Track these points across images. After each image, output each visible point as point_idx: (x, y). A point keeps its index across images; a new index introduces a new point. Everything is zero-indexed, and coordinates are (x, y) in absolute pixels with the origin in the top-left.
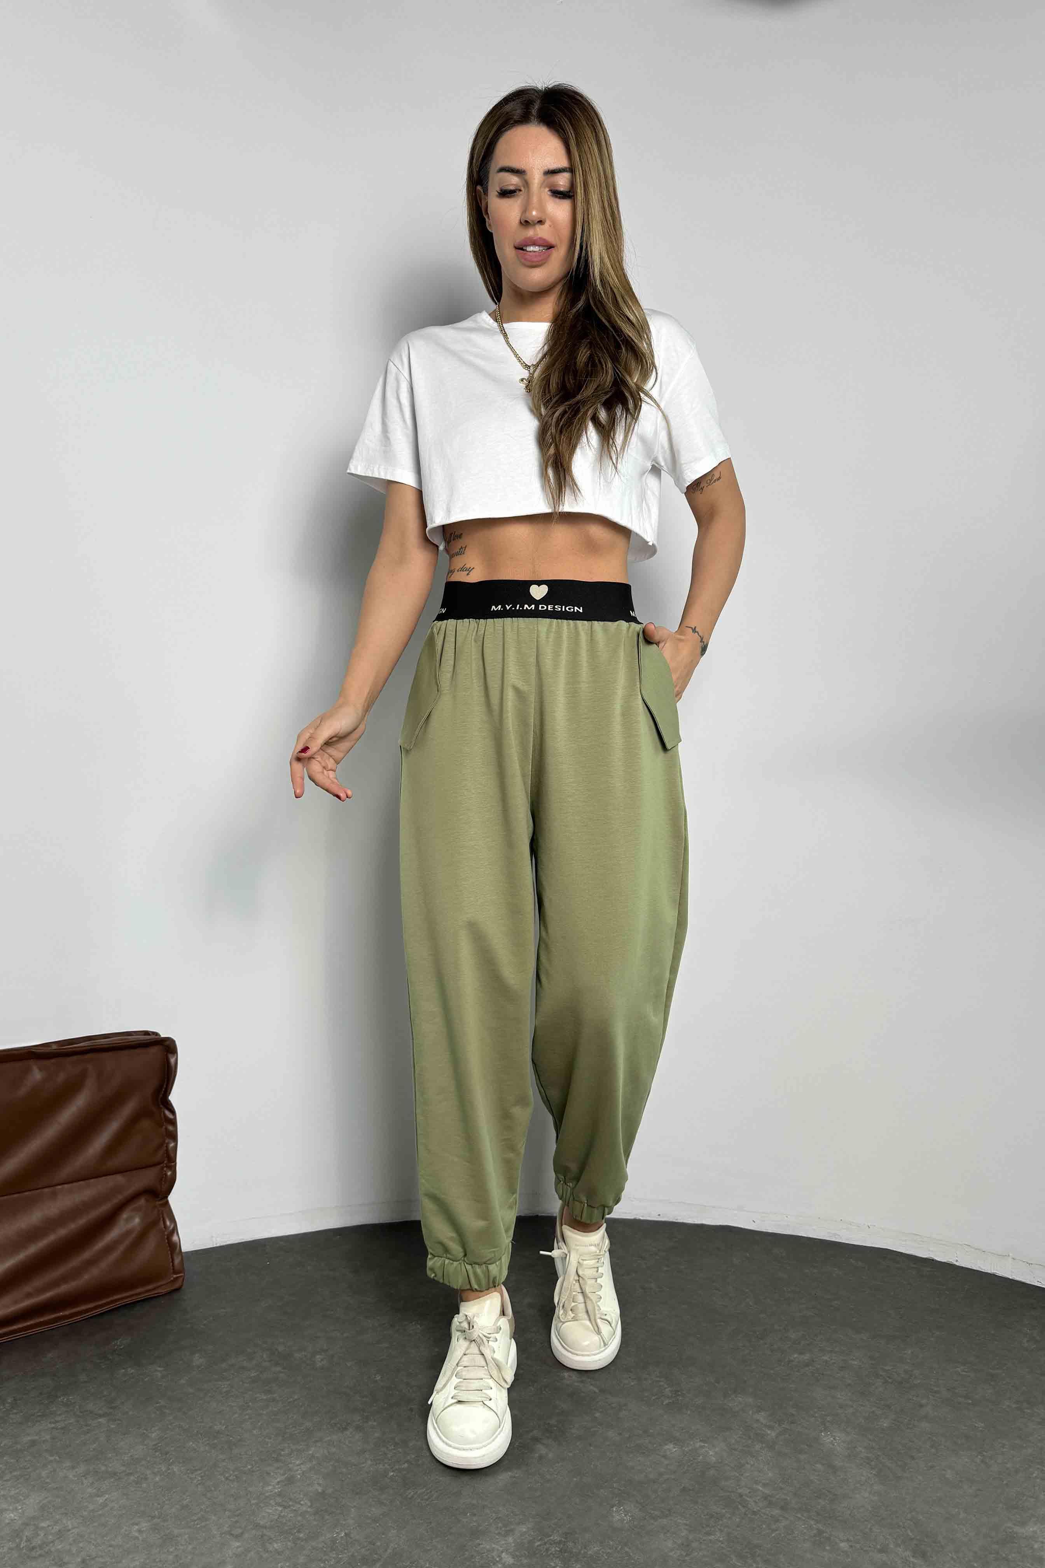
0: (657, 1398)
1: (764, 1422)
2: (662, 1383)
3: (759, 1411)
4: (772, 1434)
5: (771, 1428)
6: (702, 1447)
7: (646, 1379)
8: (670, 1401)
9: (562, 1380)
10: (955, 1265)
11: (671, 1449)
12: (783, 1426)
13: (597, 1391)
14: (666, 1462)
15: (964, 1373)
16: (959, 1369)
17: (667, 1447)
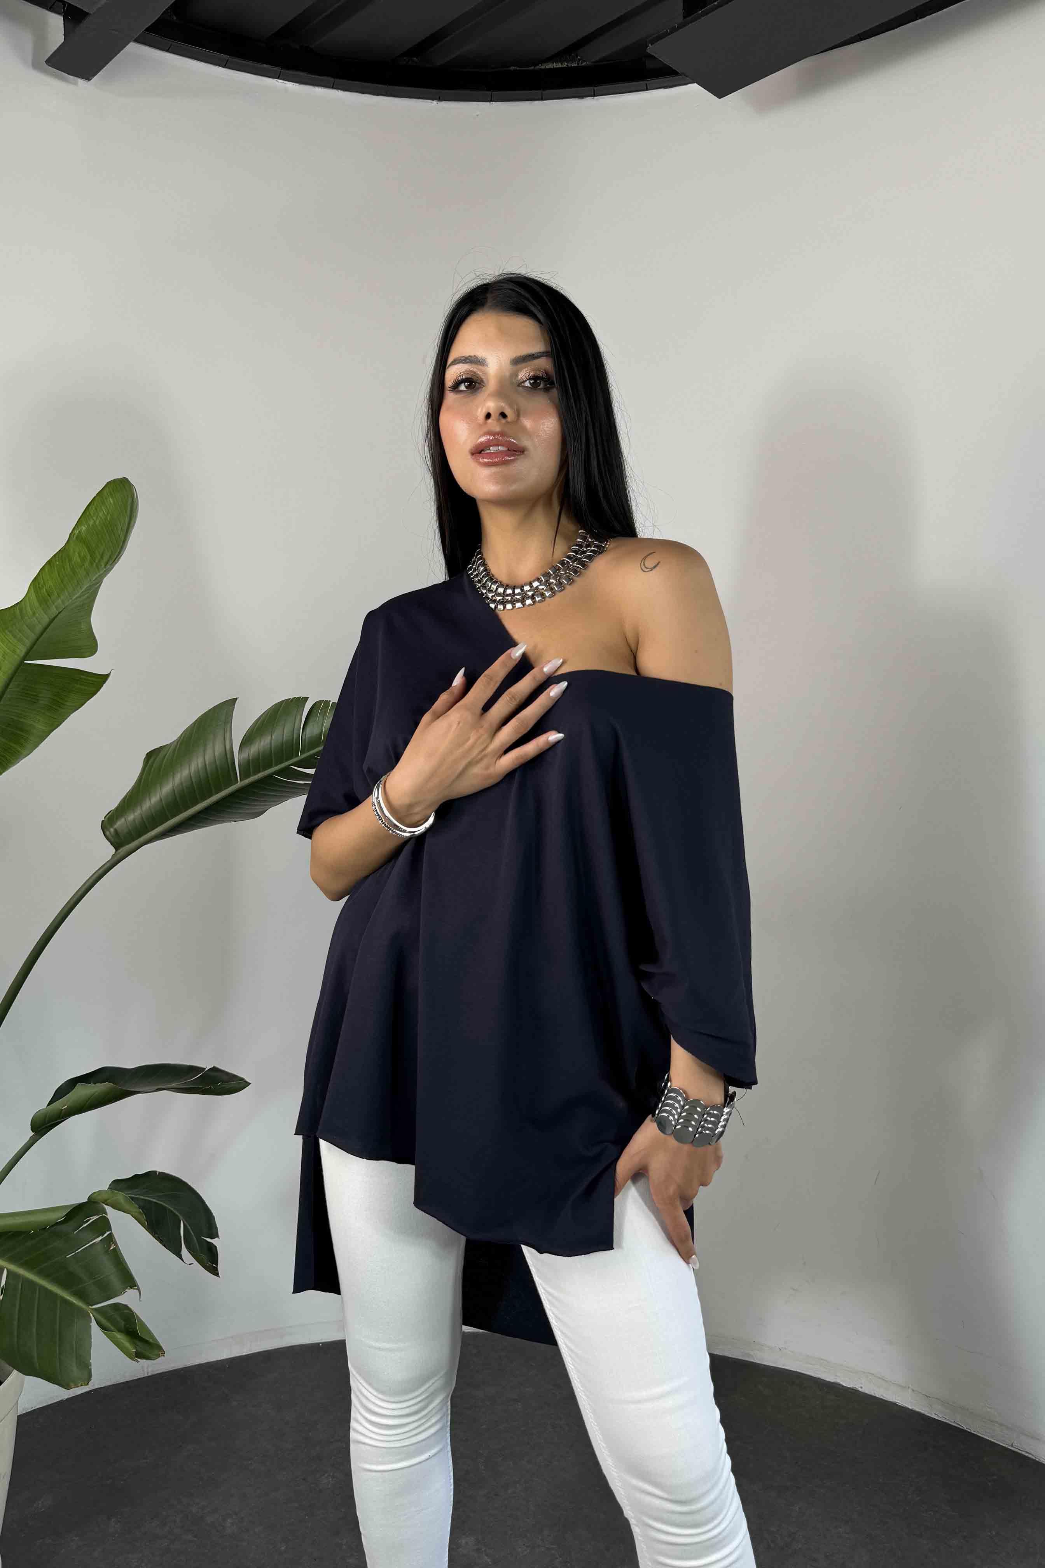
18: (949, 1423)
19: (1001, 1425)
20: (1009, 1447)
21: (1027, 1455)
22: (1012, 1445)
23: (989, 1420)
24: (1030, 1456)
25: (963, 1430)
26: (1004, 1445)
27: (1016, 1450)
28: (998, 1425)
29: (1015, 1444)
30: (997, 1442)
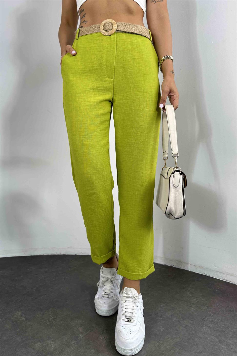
0: (45, 322)
1: (80, 330)
2: (50, 316)
3: (81, 327)
4: (81, 336)
5: (82, 333)
6: (51, 343)
7: (46, 314)
8: (50, 323)
9: (14, 315)
10: (173, 267)
11: (39, 345)
12: (87, 332)
13: (24, 320)
14: (33, 351)
15: (163, 307)
16: (162, 306)
17: (37, 344)
18: (203, 274)
19: (220, 272)
20: (223, 280)
21: (229, 282)
22: (224, 279)
23: (216, 271)
24: (231, 282)
25: (207, 276)
26: (221, 280)
27: (226, 281)
28: (219, 273)
29: (225, 278)
30: (219, 279)
